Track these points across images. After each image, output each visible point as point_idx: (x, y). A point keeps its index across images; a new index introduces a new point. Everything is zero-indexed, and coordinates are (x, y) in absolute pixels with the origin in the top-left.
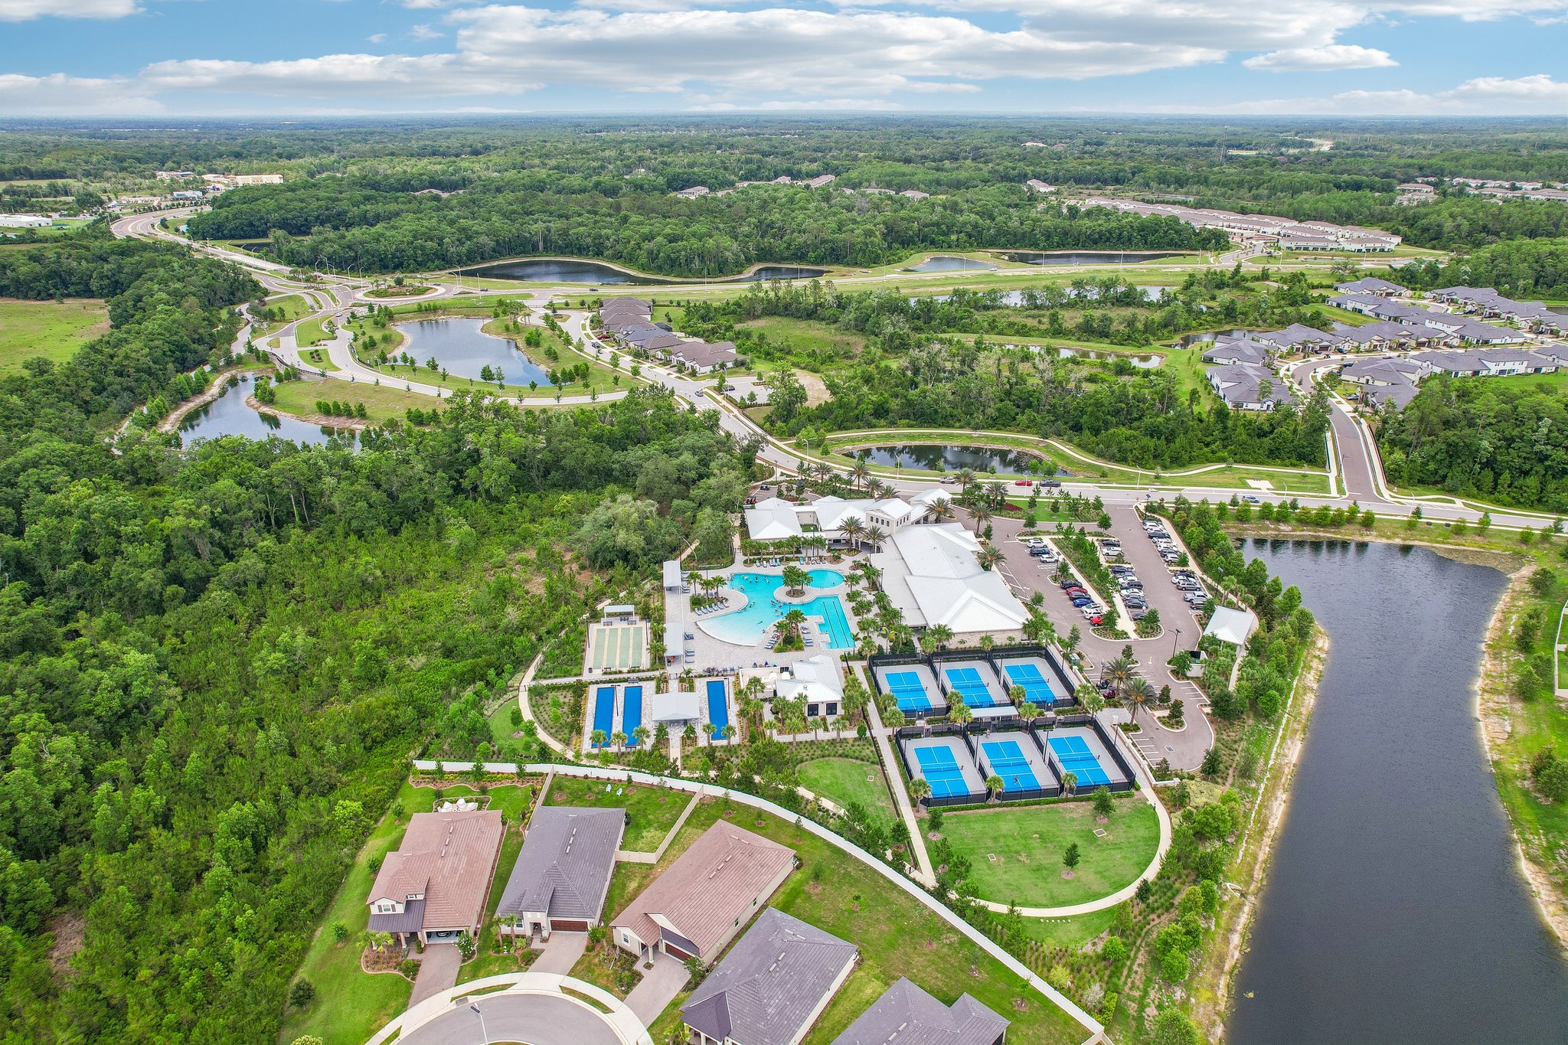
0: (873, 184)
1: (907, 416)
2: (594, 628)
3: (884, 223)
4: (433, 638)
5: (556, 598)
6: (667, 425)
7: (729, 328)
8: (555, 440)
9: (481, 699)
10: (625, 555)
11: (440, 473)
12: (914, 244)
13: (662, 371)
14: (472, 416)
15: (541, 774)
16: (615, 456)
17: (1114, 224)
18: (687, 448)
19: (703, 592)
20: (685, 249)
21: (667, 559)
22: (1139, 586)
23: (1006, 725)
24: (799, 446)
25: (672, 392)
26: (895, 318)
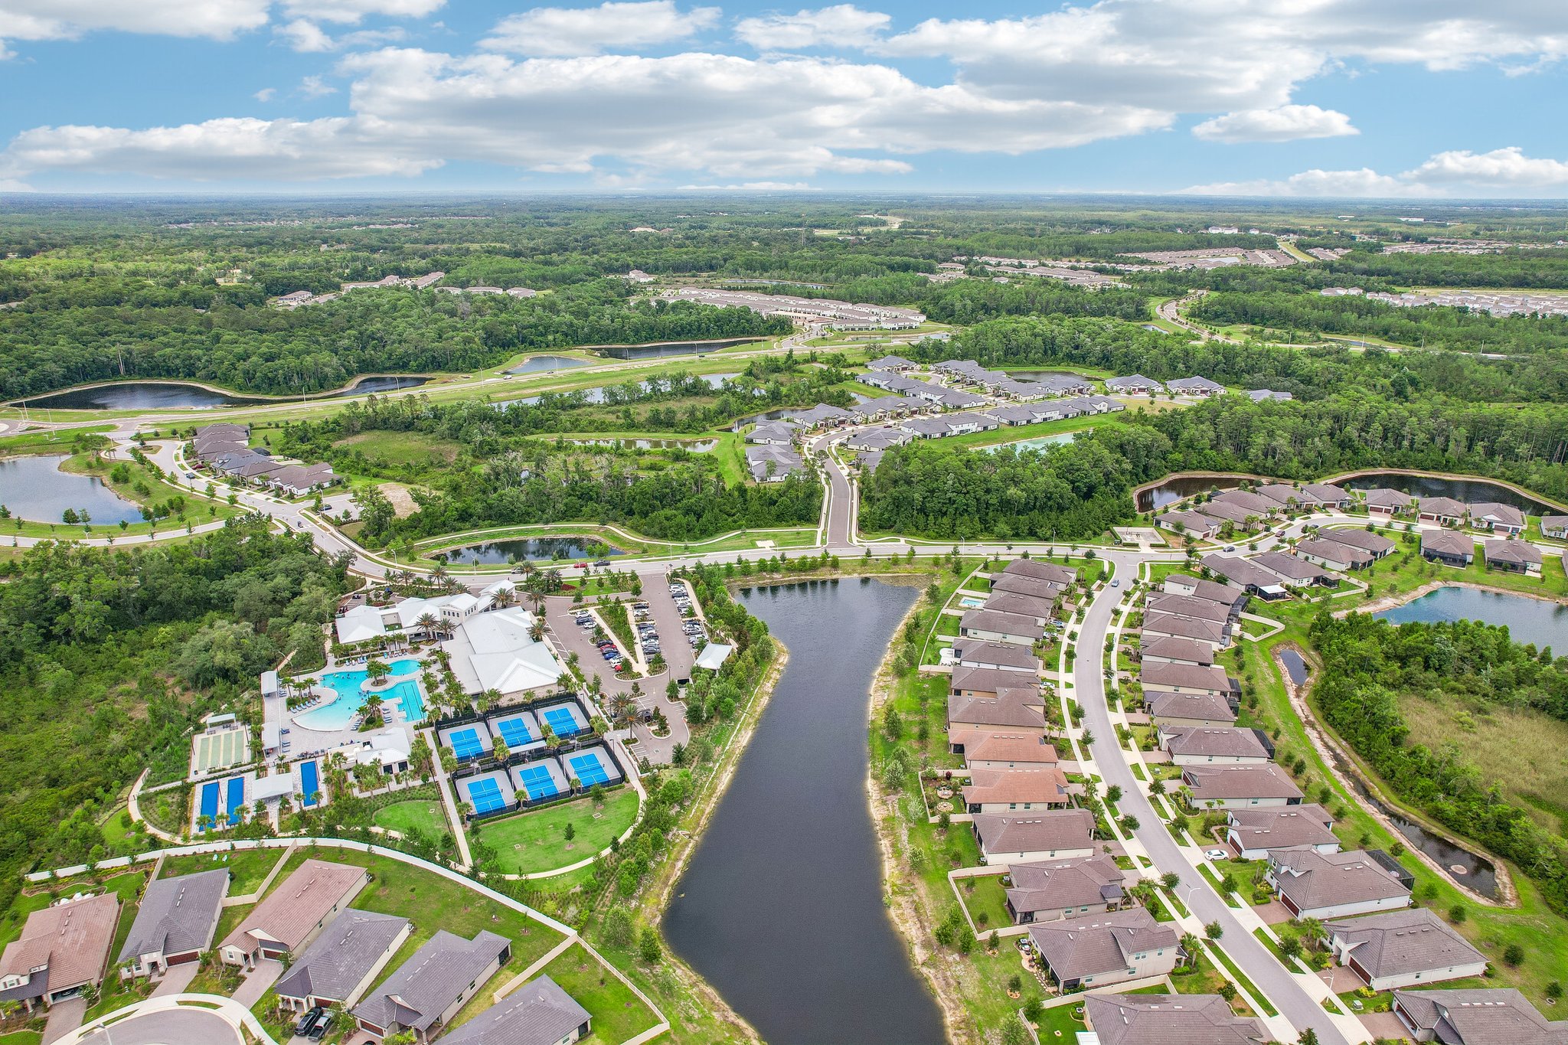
0: (481, 282)
1: (490, 517)
2: (198, 739)
3: (484, 328)
4: (36, 773)
5: (159, 719)
6: (263, 551)
7: (327, 448)
8: (150, 579)
9: (90, 813)
10: (225, 673)
11: (27, 624)
12: (514, 345)
13: (260, 496)
14: (57, 566)
15: (153, 860)
16: (213, 586)
17: (693, 318)
18: (281, 571)
19: (297, 693)
20: (282, 368)
21: (265, 670)
22: (656, 637)
23: (539, 754)
24: (389, 556)
25: (270, 517)
26: (484, 426)
